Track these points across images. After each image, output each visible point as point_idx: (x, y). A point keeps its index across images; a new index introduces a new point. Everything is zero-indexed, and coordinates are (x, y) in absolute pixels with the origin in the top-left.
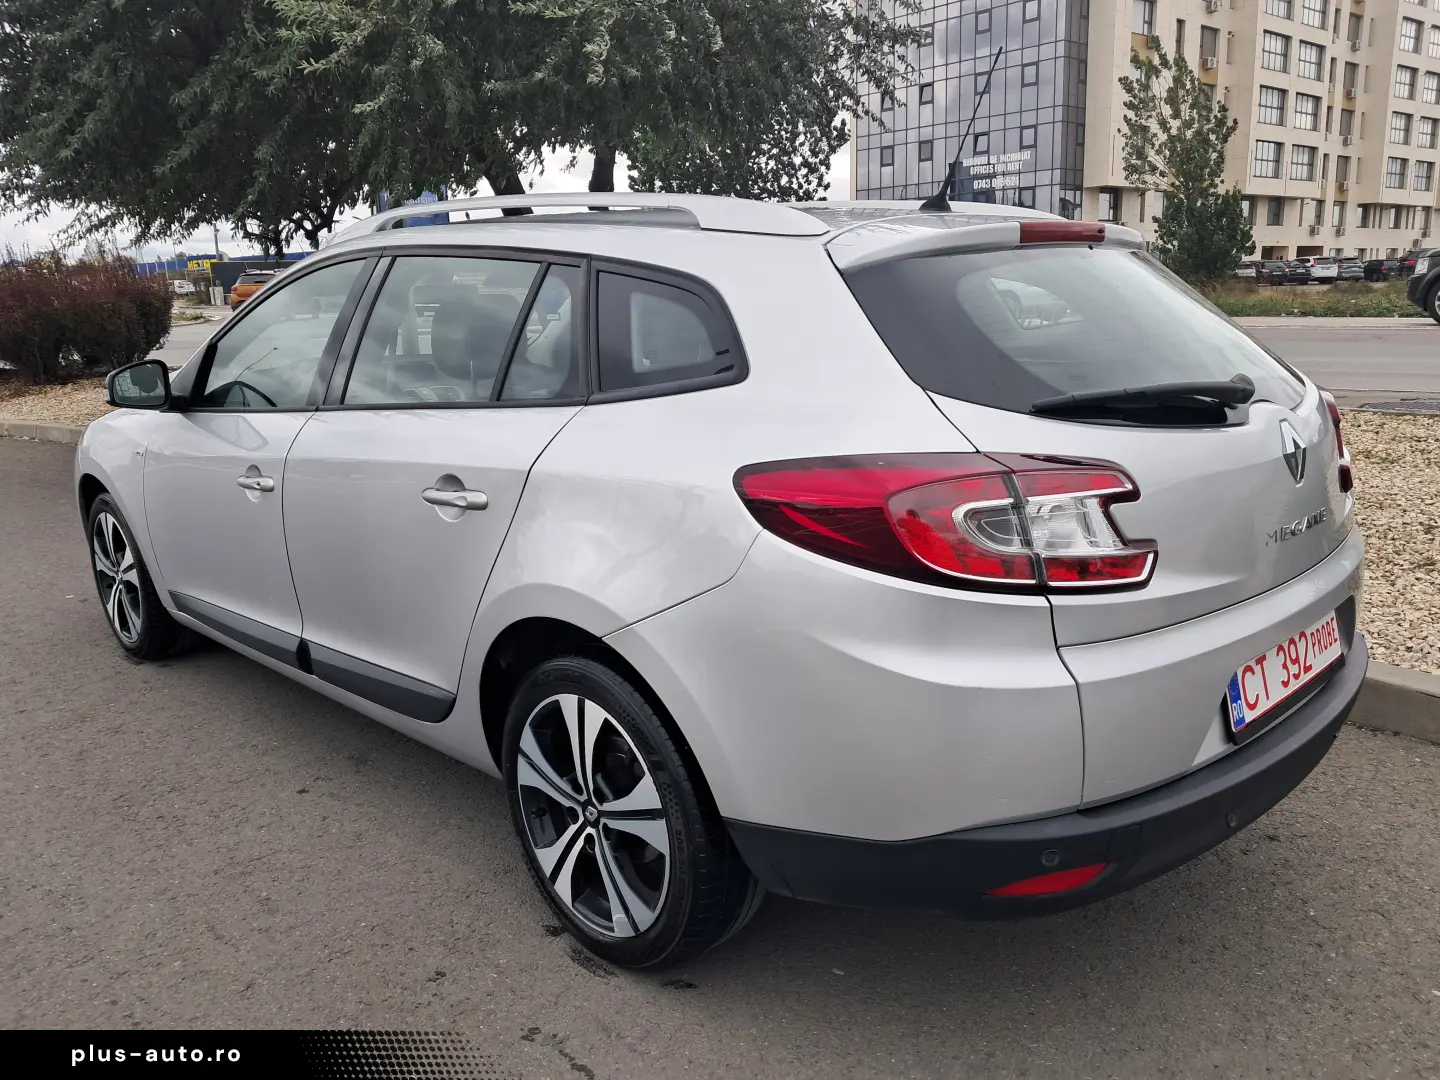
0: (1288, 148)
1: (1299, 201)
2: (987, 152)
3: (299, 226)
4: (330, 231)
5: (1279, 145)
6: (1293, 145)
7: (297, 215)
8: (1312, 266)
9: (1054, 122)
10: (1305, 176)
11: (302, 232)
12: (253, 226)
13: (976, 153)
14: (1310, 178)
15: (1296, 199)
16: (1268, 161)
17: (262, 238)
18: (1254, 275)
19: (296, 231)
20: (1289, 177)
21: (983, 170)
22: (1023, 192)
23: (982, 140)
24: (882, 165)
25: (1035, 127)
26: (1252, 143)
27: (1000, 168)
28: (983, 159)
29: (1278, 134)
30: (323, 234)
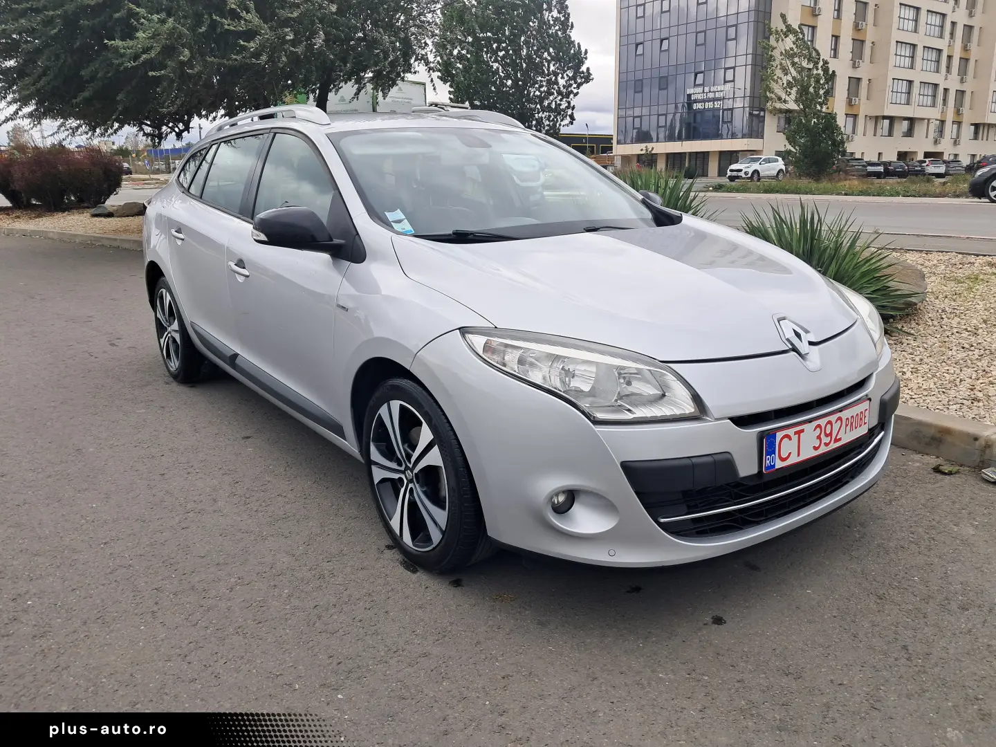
0: (916, 85)
1: (926, 121)
2: (703, 85)
3: (172, 129)
4: (189, 132)
5: (910, 82)
6: (921, 82)
7: (171, 125)
8: (927, 165)
9: (746, 65)
10: (929, 103)
11: (174, 133)
12: (148, 130)
13: (695, 85)
14: (934, 105)
15: (923, 119)
16: (902, 93)
17: (152, 136)
18: (882, 170)
19: (171, 132)
20: (916, 104)
21: (699, 97)
22: (725, 112)
23: (700, 77)
24: (635, 92)
25: (734, 68)
26: (890, 81)
27: (711, 95)
28: (700, 90)
29: (909, 75)
30: (185, 134)
